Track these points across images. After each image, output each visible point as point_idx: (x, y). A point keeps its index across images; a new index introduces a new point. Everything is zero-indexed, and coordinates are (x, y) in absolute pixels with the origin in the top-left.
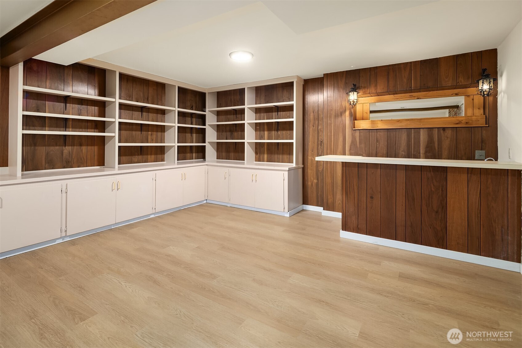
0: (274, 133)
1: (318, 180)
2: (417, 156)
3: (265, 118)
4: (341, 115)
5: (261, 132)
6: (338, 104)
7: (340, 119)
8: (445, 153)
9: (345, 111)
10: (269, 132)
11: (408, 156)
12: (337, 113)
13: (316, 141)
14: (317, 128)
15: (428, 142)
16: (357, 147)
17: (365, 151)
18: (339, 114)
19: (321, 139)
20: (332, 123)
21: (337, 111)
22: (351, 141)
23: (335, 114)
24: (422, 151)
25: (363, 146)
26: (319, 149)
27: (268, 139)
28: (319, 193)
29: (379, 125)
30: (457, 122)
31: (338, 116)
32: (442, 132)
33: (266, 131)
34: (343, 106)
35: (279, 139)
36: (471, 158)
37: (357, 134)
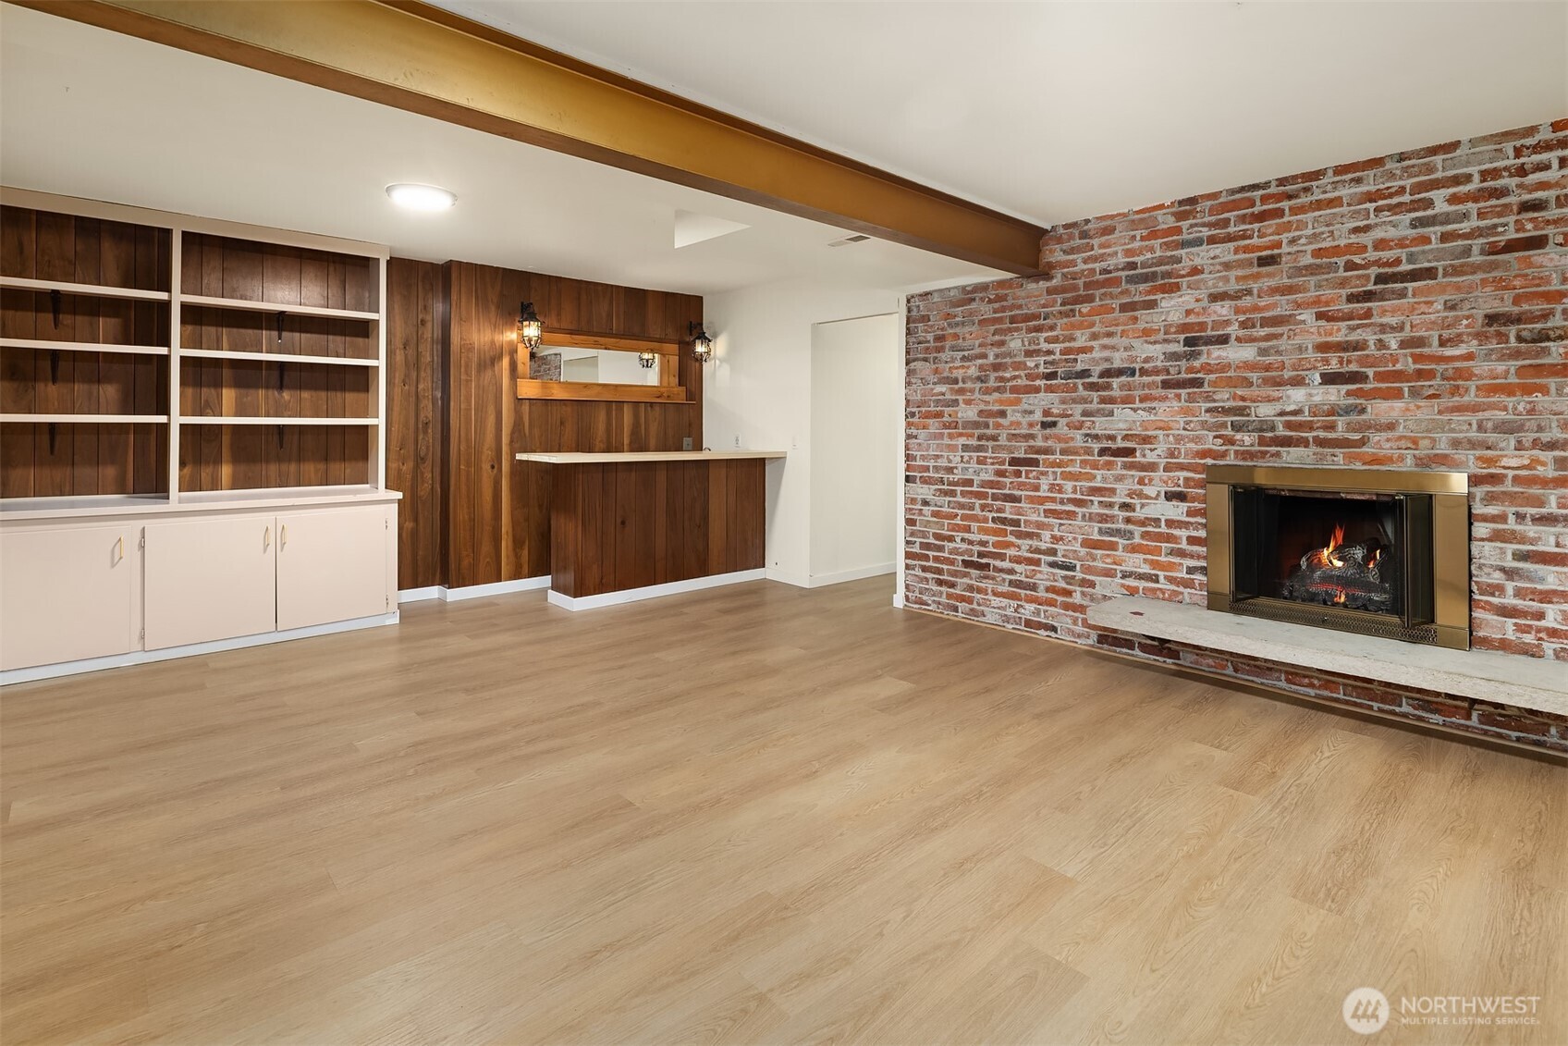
0: (267, 398)
1: (416, 520)
2: (619, 450)
3: (225, 344)
4: (493, 364)
5: (204, 390)
6: (486, 339)
7: (489, 373)
8: (653, 442)
9: (500, 357)
10: (243, 391)
11: (608, 450)
12: (482, 357)
13: (412, 421)
14: (413, 389)
15: (633, 424)
16: (525, 434)
17: (541, 444)
18: (488, 362)
19: (427, 417)
20: (471, 380)
21: (482, 353)
22: (512, 424)
23: (479, 358)
24: (626, 441)
25: (536, 432)
26: (420, 442)
27: (237, 415)
28: (420, 553)
29: (554, 391)
30: (659, 394)
31: (485, 367)
32: (649, 408)
33: (229, 386)
34: (497, 345)
35: (285, 414)
36: (679, 449)
37: (526, 408)
